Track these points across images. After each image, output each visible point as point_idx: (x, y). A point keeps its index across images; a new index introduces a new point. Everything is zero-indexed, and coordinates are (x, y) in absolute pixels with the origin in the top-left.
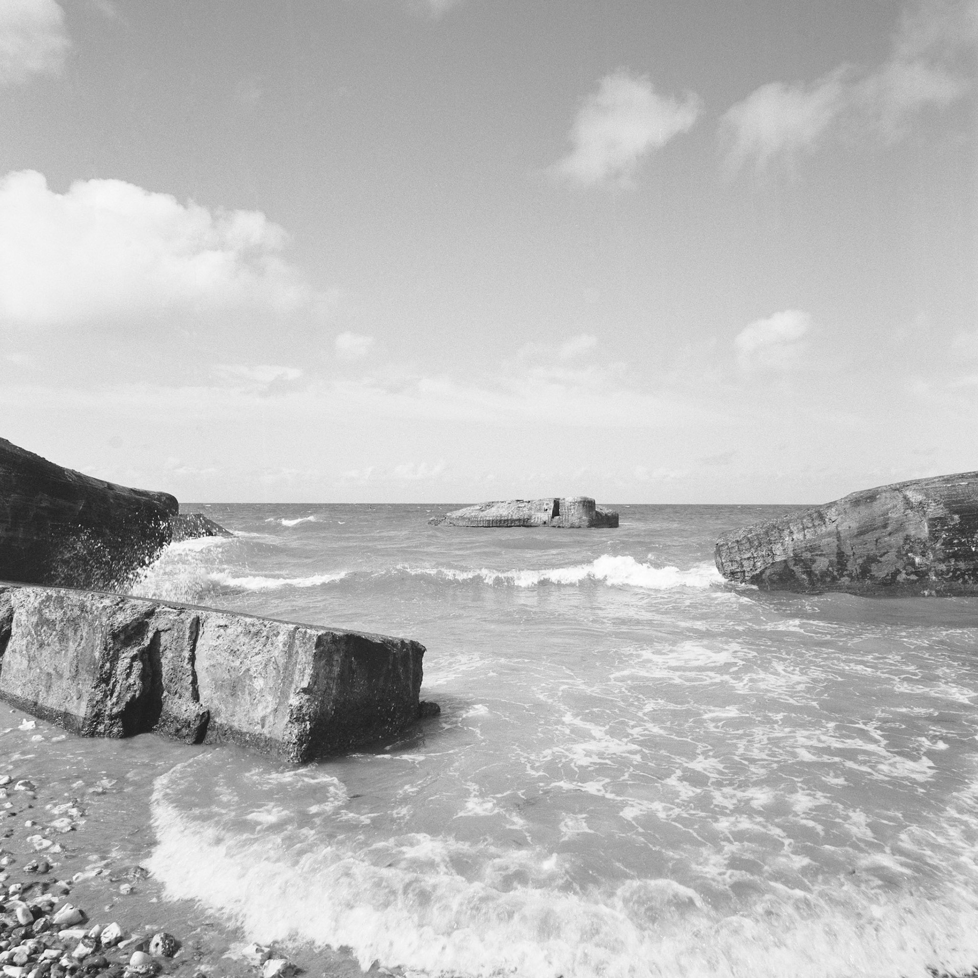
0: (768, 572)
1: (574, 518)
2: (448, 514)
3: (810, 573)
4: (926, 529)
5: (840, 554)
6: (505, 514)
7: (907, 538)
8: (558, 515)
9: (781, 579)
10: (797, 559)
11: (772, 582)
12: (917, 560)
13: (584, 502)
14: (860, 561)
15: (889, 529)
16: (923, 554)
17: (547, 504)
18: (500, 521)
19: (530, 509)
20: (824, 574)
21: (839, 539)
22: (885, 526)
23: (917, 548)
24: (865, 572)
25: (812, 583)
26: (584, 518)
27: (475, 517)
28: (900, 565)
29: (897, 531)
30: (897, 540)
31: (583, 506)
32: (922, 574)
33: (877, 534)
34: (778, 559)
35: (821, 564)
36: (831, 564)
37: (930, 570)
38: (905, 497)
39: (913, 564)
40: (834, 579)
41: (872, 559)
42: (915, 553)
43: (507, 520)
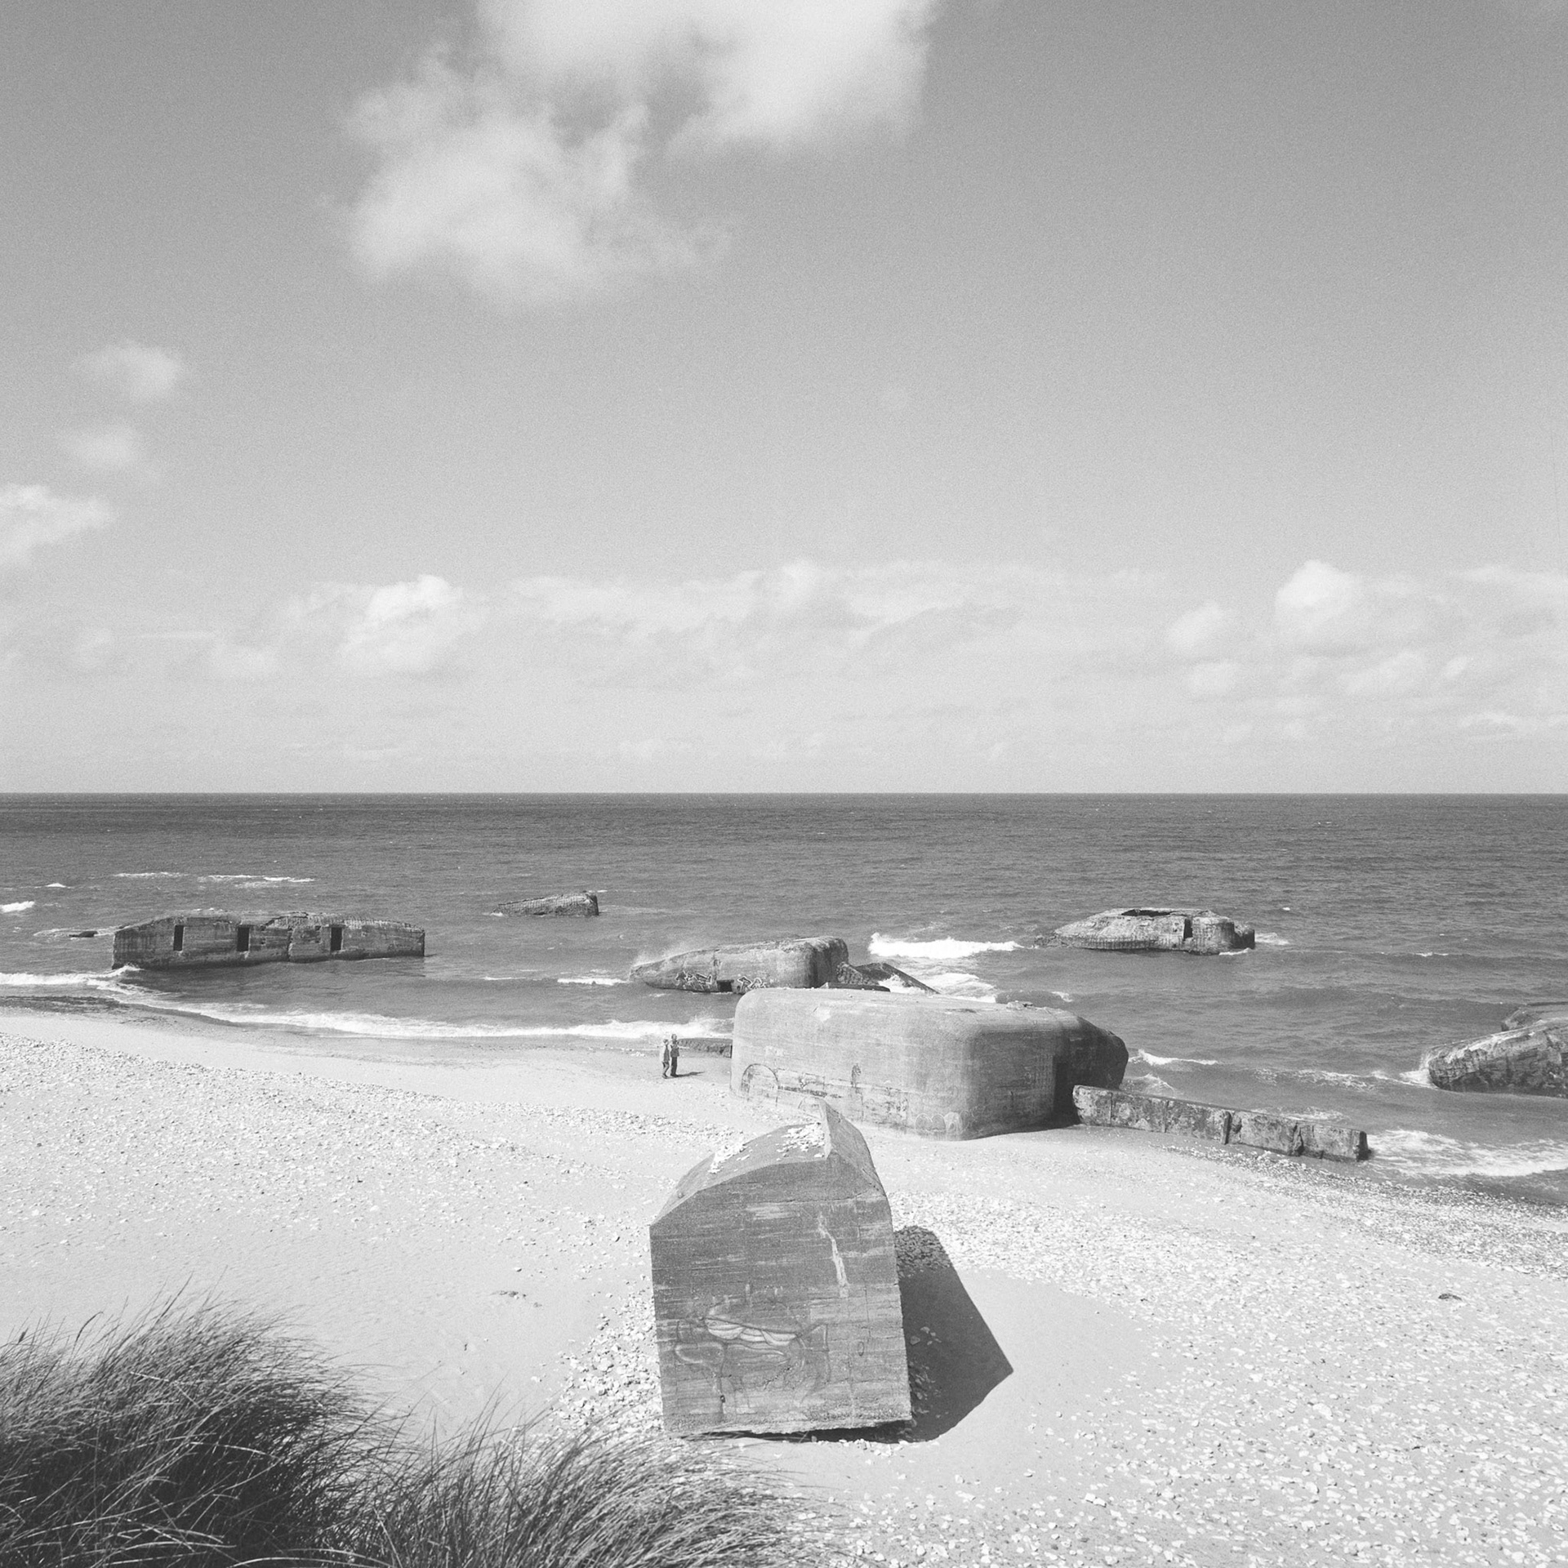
0: (1464, 1078)
1: (1211, 943)
2: (1057, 931)
3: (1490, 1081)
4: (1560, 1059)
5: (1508, 1070)
6: (1127, 934)
7: (1549, 1064)
8: (1191, 936)
9: (1471, 1083)
10: (1481, 1071)
11: (1467, 1085)
12: (1555, 1076)
13: (1223, 924)
14: (1521, 1075)
15: (1538, 1057)
16: (1558, 1073)
17: (1176, 924)
18: (1123, 943)
19: (1156, 928)
20: (1499, 1081)
21: (1507, 1061)
22: (1536, 1055)
23: (1556, 1070)
24: (1523, 1082)
25: (1491, 1086)
26: (1223, 942)
27: (1093, 937)
28: (1544, 1079)
29: (1543, 1059)
30: (1542, 1064)
31: (1222, 928)
32: (1558, 1084)
33: (1530, 1060)
34: (1470, 1071)
35: (1497, 1076)
36: (1503, 1076)
37: (1562, 1082)
38: (1548, 1039)
39: (1552, 1078)
40: (1504, 1084)
41: (1527, 1075)
42: (1554, 1073)
43: (1131, 942)
